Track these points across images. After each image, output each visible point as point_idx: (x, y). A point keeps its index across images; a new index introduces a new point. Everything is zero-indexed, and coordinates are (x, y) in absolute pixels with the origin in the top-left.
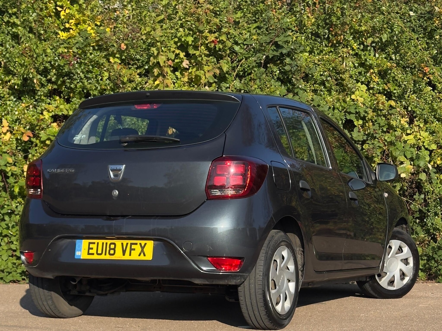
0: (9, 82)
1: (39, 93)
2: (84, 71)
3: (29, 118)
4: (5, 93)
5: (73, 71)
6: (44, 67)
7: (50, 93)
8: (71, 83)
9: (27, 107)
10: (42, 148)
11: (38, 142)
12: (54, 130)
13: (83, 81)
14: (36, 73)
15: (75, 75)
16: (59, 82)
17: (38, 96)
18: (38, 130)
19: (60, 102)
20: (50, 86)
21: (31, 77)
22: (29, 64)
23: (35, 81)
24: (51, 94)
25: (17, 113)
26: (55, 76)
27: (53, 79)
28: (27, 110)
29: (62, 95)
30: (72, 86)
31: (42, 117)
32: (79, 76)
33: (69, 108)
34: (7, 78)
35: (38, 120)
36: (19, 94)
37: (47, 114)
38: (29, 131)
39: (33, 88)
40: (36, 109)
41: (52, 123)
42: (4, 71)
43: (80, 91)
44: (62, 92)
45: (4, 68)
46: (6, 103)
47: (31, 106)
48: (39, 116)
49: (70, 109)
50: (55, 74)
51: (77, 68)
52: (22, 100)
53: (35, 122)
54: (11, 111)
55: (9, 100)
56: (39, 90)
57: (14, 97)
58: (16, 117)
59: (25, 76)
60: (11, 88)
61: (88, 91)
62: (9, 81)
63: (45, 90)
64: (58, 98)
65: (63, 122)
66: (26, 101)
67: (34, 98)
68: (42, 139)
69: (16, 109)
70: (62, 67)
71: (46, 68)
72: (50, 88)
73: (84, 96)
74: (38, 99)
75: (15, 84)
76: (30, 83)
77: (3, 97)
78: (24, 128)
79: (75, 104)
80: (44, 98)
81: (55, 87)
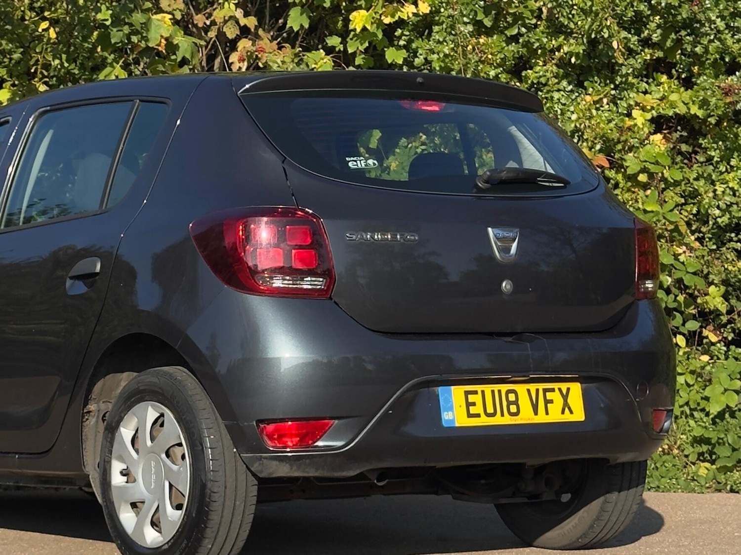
0: (559, 51)
1: (624, 70)
2: (726, 13)
3: (602, 125)
4: (548, 75)
5: (701, 17)
6: (634, 11)
7: (647, 69)
8: (695, 44)
9: (595, 103)
10: (629, 190)
11: (620, 177)
12: (657, 150)
13: (723, 37)
14: (616, 28)
15: (703, 25)
16: (669, 43)
17: (622, 76)
18: (620, 151)
19: (670, 87)
20: (648, 54)
21: (606, 36)
22: (603, 9)
23: (615, 45)
24: (650, 70)
25: (574, 117)
26: (659, 31)
27: (655, 37)
28: (597, 109)
29: (674, 71)
30: (699, 50)
31: (629, 123)
32: (713, 26)
33: (691, 98)
34: (554, 42)
35: (621, 130)
36: (578, 76)
37: (641, 115)
38: (601, 156)
39: (610, 61)
40: (616, 104)
41: (650, 133)
42: (548, 27)
43: (716, 59)
44: (674, 65)
45: (546, 21)
46: (552, 97)
47: (605, 101)
48: (622, 121)
49: (694, 102)
50: (659, 26)
51: (708, 9)
52: (585, 89)
53: (615, 135)
54: (562, 114)
55: (559, 90)
56: (622, 65)
57: (569, 83)
58: (573, 125)
59: (593, 36)
60: (563, 63)
61: (734, 59)
62: (559, 49)
63: (637, 63)
64: (664, 78)
65: (676, 131)
66: (596, 89)
67: (613, 81)
68: (629, 172)
69: (572, 108)
70: (674, 8)
71: (638, 14)
72: (648, 57)
73: (724, 70)
74: (621, 83)
75: (571, 54)
76: (603, 49)
77: (545, 85)
78: (590, 149)
79: (705, 89)
80: (635, 81)
81: (659, 54)
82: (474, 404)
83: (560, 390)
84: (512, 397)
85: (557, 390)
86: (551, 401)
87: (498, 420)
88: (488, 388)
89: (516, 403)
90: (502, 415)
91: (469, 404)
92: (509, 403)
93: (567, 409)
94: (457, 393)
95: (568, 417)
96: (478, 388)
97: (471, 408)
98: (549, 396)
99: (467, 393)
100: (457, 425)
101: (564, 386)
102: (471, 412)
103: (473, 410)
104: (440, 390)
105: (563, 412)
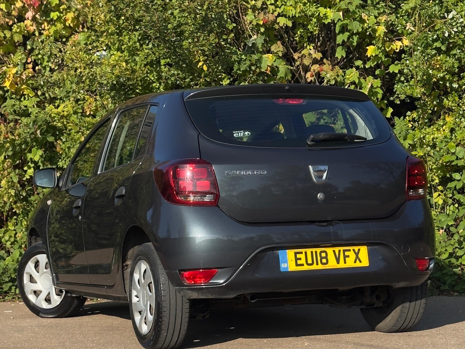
82: (300, 259)
83: (354, 250)
84: (323, 255)
85: (352, 250)
86: (348, 256)
87: (314, 267)
88: (309, 251)
89: (326, 257)
90: (317, 264)
91: (297, 259)
92: (322, 258)
93: (358, 260)
94: (290, 254)
95: (358, 264)
96: (303, 250)
97: (298, 261)
98: (347, 253)
99: (296, 254)
100: (289, 270)
101: (356, 248)
102: (298, 263)
103: (299, 262)
104: (280, 252)
105: (355, 262)
